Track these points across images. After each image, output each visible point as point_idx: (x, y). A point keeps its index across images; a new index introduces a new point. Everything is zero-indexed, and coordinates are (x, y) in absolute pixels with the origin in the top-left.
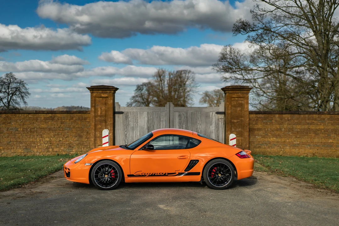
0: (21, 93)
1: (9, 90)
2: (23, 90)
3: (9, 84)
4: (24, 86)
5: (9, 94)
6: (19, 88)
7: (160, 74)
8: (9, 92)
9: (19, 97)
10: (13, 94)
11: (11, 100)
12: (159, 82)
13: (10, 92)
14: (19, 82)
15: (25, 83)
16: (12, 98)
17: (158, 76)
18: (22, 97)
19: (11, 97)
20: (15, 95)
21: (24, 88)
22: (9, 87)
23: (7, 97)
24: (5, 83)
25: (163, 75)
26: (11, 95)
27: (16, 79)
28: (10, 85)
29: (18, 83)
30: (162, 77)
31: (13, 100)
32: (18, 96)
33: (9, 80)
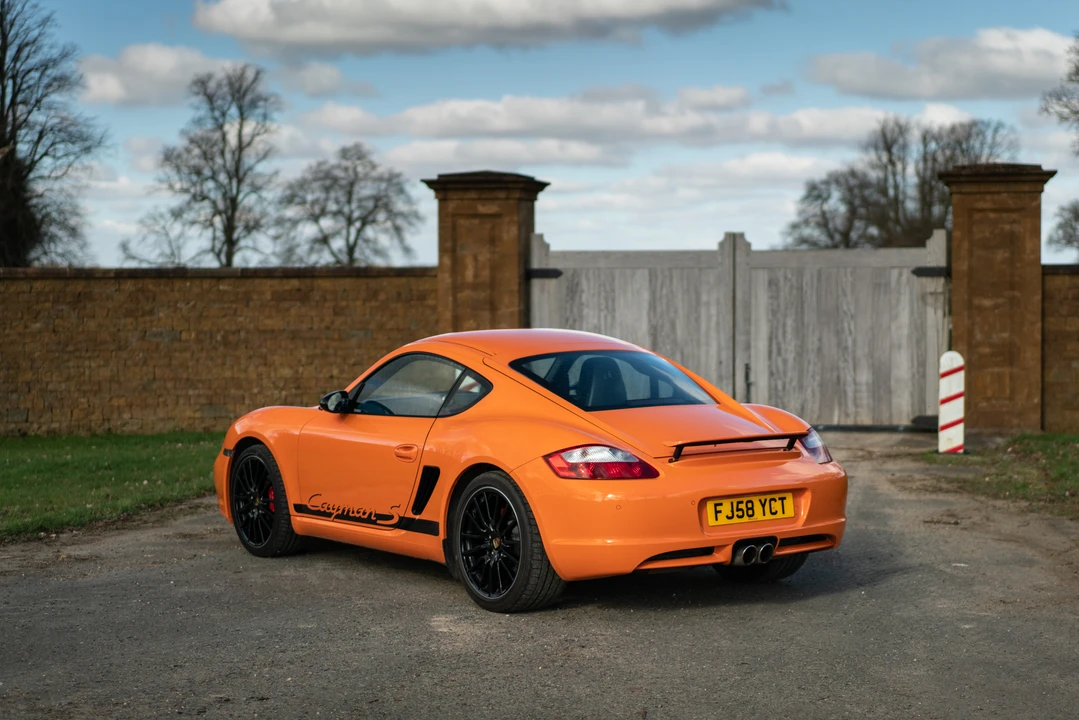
0: (392, 214)
1: (354, 205)
2: (400, 206)
3: (352, 184)
4: (401, 191)
5: (350, 221)
6: (385, 200)
7: (889, 136)
8: (352, 212)
9: (386, 231)
10: (365, 221)
11: (360, 242)
12: (886, 167)
13: (356, 214)
14: (386, 176)
15: (408, 181)
16: (362, 234)
17: (881, 145)
18: (398, 230)
19: (359, 231)
20: (374, 225)
21: (402, 197)
22: (350, 194)
23: (344, 232)
24: (335, 180)
25: (901, 141)
26: (358, 224)
27: (374, 167)
28: (356, 188)
29: (380, 179)
30: (895, 150)
31: (367, 241)
32: (382, 226)
33: (351, 172)
